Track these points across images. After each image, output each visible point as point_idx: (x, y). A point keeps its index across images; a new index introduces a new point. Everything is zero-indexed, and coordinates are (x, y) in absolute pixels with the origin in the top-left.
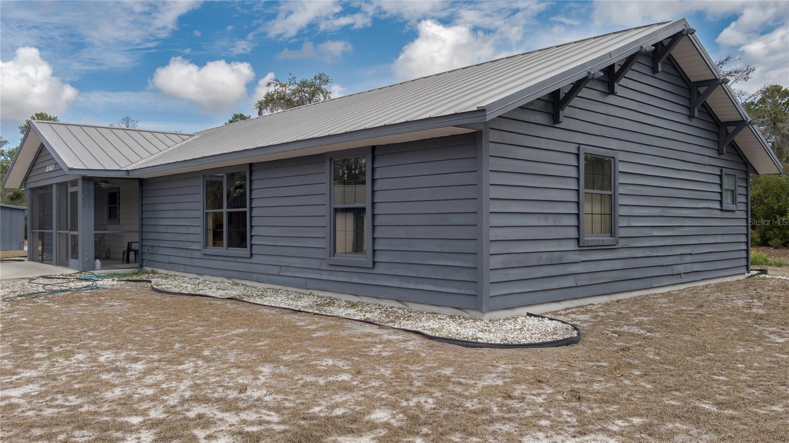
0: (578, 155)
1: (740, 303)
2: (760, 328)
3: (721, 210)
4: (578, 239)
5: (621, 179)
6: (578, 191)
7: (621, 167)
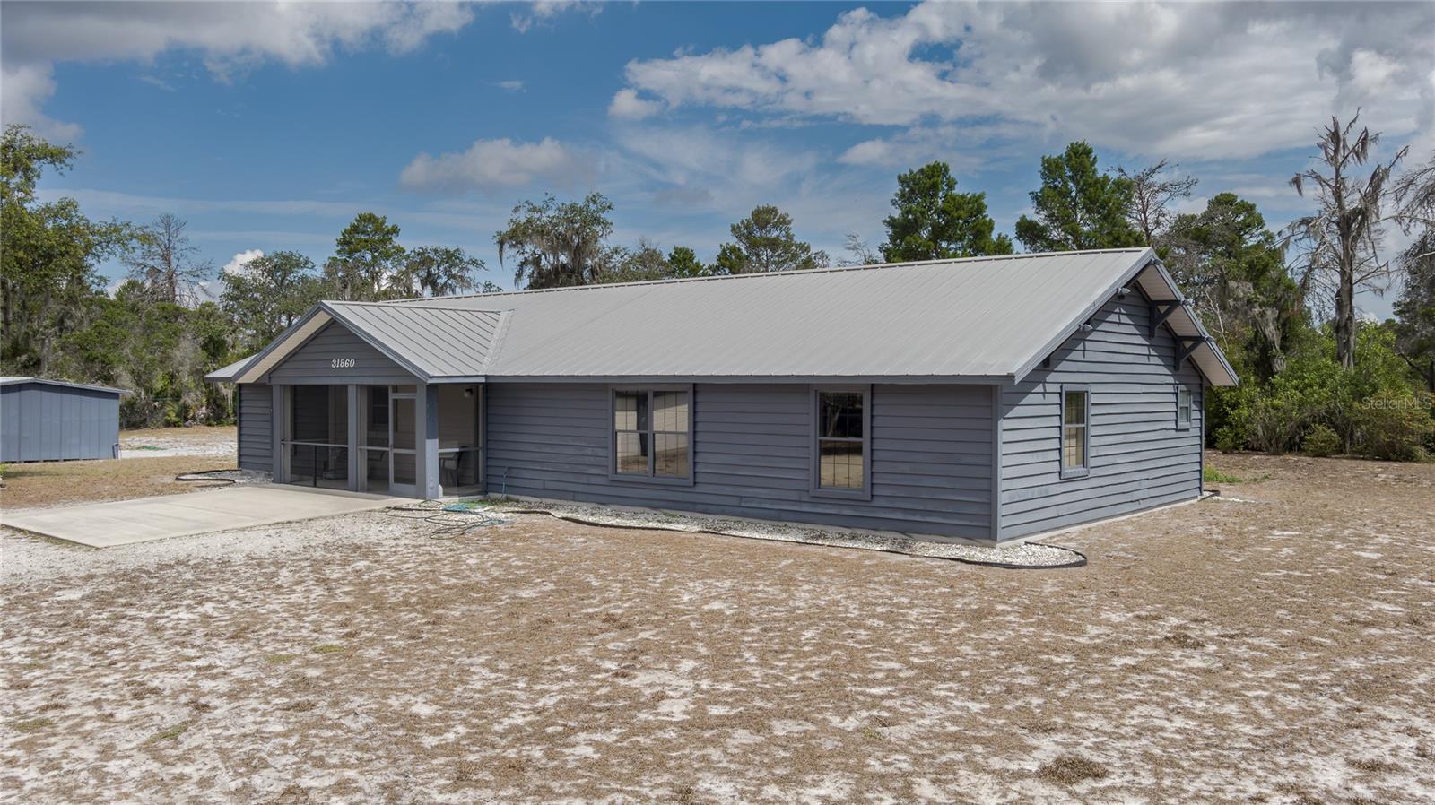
0: (1060, 394)
1: (1201, 530)
2: (1222, 551)
3: (1177, 430)
4: (1060, 472)
5: (1093, 410)
6: (1060, 427)
7: (1094, 399)
